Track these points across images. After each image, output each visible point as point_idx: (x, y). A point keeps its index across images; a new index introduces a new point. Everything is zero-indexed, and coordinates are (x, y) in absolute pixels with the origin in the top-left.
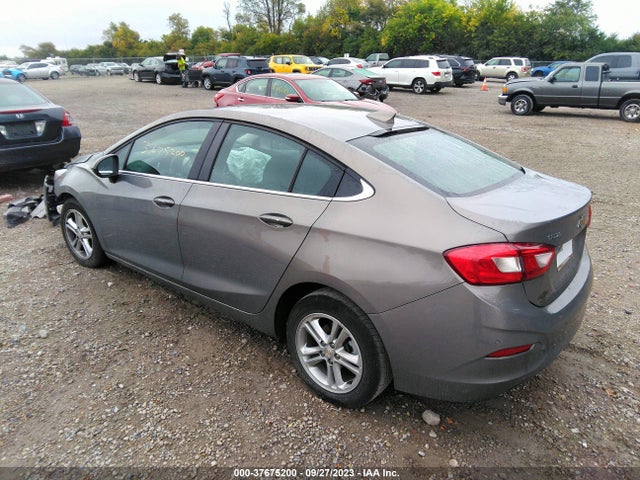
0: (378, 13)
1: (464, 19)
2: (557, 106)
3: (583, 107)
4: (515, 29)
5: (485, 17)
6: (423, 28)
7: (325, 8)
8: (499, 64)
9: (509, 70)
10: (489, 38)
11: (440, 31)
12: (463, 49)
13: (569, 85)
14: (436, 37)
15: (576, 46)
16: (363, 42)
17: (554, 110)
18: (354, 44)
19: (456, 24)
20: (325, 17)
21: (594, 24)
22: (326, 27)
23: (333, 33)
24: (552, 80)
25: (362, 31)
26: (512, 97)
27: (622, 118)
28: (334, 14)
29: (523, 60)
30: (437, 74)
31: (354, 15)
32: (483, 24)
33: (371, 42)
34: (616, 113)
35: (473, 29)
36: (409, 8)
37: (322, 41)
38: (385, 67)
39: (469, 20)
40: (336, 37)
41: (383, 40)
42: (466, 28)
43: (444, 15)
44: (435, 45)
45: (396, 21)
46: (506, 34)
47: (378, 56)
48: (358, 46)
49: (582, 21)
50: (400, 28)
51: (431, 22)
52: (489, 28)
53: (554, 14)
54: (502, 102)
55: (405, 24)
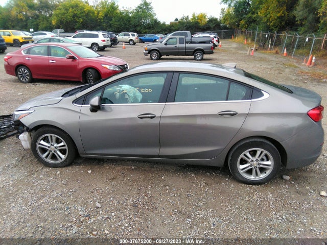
0: (46, 6)
1: (96, 12)
2: (169, 55)
3: (179, 55)
4: (122, 18)
5: (107, 12)
6: (74, 16)
7: (10, 2)
8: (125, 36)
9: (130, 39)
10: (110, 22)
11: (85, 18)
12: (98, 28)
13: (173, 46)
14: (83, 21)
15: (150, 27)
16: (40, 22)
17: (168, 57)
18: (35, 23)
19: (91, 15)
20: (12, 7)
21: (156, 17)
22: (14, 13)
23: (19, 17)
24: (166, 44)
25: (38, 16)
26: (150, 52)
27: (195, 59)
28: (17, 6)
29: (135, 34)
30: (104, 41)
31: (31, 7)
32: (106, 15)
33: (45, 22)
34: (193, 57)
35: (102, 18)
36: (65, 5)
37: (13, 21)
38: (74, 37)
39: (98, 13)
40: (21, 19)
41: (53, 22)
42: (98, 17)
43: (85, 10)
44: (83, 25)
45: (58, 12)
46: (119, 21)
47: (59, 30)
48: (38, 25)
49: (151, 15)
50: (62, 15)
51: (79, 13)
52: (109, 18)
53: (138, 12)
54: (146, 54)
55: (64, 14)
